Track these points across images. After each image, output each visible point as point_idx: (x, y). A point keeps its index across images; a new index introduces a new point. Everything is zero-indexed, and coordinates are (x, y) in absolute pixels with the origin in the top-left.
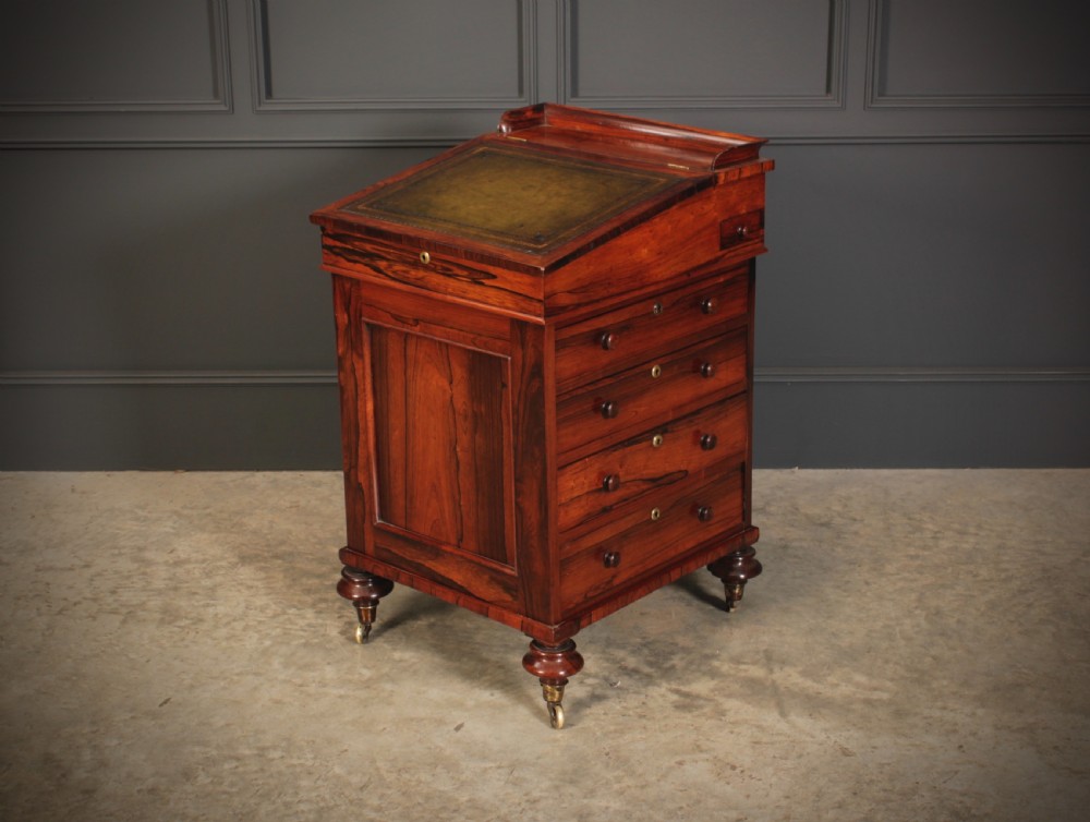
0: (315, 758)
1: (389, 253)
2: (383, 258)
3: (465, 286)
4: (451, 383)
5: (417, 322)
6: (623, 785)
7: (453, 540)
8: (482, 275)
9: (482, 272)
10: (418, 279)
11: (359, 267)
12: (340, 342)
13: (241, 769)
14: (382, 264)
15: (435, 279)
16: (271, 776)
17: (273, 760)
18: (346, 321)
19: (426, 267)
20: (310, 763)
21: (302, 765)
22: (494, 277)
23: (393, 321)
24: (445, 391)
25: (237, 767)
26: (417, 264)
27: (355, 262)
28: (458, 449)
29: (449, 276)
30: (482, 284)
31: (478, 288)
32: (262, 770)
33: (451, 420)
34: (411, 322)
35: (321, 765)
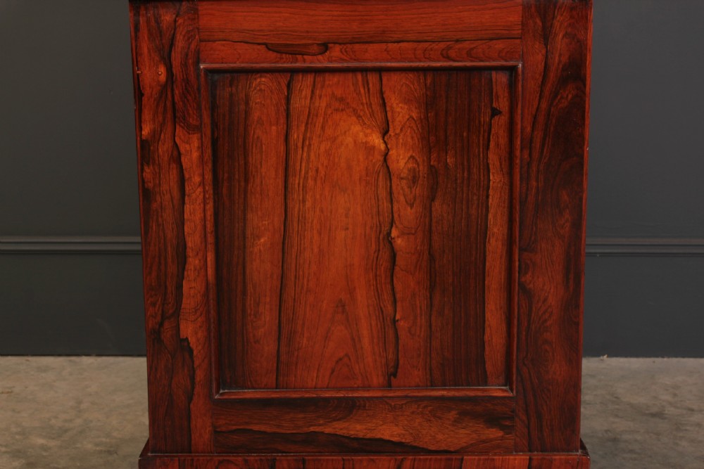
4: (385, 133)
5: (325, 47)
7: (377, 379)
12: (147, 115)
18: (163, 78)
23: (272, 55)
24: (370, 149)
28: (394, 233)
33: (383, 193)
34: (315, 49)
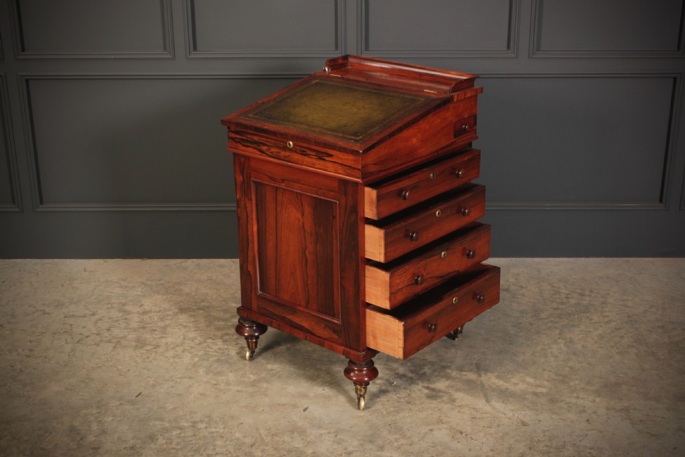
0: (224, 428)
1: (268, 142)
2: (264, 145)
3: (314, 161)
4: (303, 215)
5: (283, 181)
6: (400, 443)
7: (303, 304)
8: (324, 155)
9: (324, 153)
10: (286, 157)
11: (249, 149)
12: (238, 191)
13: (182, 435)
14: (264, 148)
15: (296, 156)
16: (200, 439)
17: (200, 429)
18: (242, 180)
19: (290, 150)
20: (222, 431)
21: (217, 432)
22: (332, 156)
23: (270, 180)
24: (299, 220)
25: (180, 433)
26: (285, 148)
27: (248, 147)
29: (304, 155)
30: (324, 160)
31: (322, 162)
32: (195, 435)
34: (280, 181)
35: (228, 432)
